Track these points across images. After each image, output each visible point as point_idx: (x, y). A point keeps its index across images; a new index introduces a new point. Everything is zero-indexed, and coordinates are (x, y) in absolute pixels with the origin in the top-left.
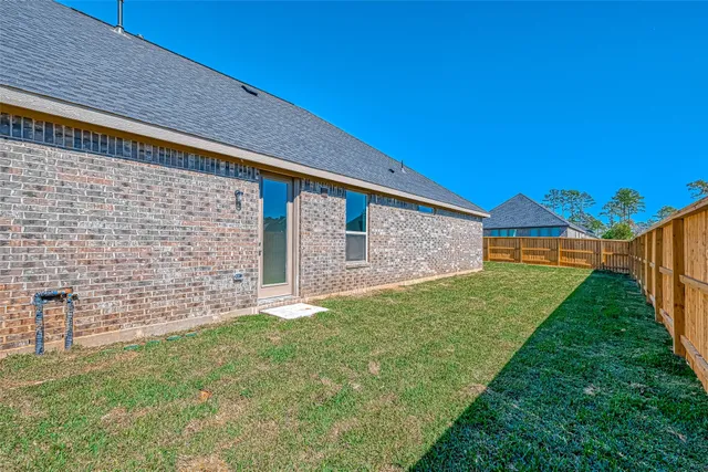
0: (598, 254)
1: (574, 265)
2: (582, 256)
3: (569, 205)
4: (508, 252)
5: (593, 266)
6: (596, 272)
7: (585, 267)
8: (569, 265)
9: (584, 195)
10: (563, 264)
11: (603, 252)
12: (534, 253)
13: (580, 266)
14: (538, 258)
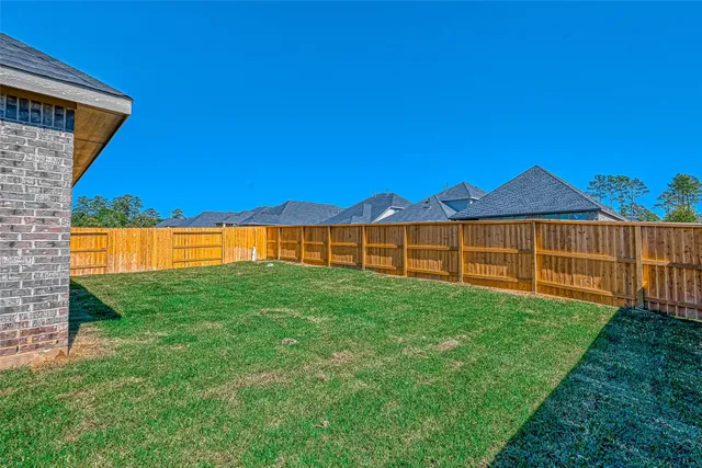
0: (628, 264)
1: (571, 293)
2: (593, 268)
3: (617, 194)
4: (437, 255)
5: (617, 297)
6: (624, 314)
7: (596, 297)
8: (558, 291)
9: (636, 181)
10: (545, 288)
11: (643, 259)
12: (486, 259)
13: (583, 295)
14: (494, 272)
